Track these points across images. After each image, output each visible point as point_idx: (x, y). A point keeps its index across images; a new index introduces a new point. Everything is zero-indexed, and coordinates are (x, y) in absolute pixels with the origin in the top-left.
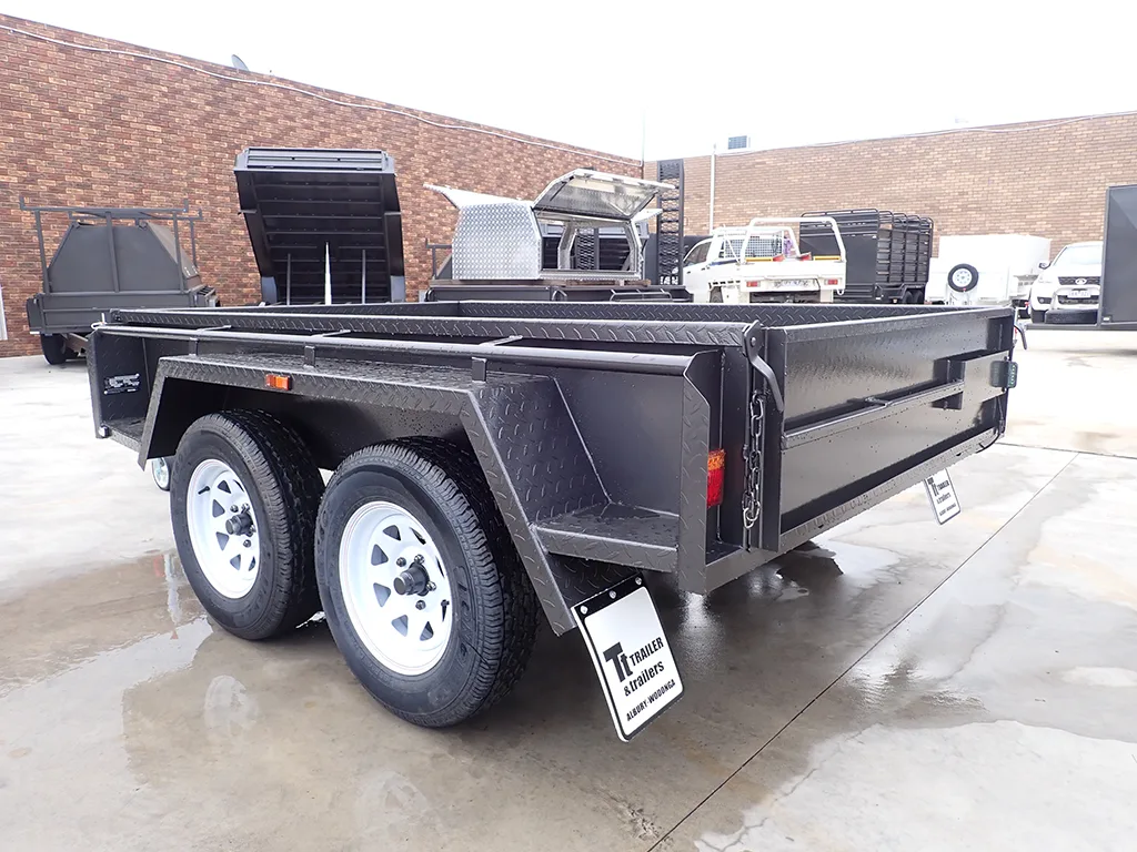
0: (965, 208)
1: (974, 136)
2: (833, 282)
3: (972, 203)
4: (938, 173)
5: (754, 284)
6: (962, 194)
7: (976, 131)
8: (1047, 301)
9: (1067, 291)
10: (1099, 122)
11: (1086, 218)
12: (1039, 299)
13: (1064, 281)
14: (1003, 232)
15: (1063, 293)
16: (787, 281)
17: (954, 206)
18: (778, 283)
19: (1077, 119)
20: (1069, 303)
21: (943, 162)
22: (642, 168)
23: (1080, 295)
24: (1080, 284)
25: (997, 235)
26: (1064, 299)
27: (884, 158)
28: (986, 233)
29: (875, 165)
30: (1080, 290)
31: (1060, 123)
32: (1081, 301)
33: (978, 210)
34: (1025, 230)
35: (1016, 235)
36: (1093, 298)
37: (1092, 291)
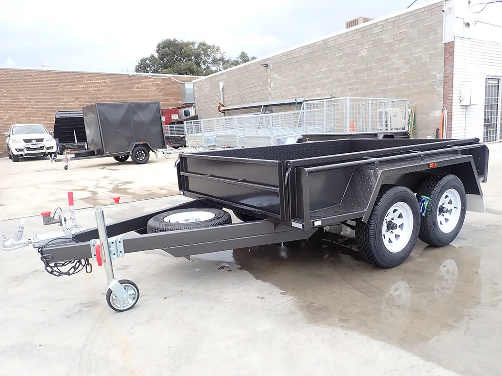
8: (21, 150)
9: (29, 145)
12: (16, 149)
13: (26, 141)
20: (31, 150)
23: (35, 147)
24: (34, 142)
26: (28, 149)
30: (35, 144)
32: (35, 149)
36: (41, 147)
37: (40, 144)
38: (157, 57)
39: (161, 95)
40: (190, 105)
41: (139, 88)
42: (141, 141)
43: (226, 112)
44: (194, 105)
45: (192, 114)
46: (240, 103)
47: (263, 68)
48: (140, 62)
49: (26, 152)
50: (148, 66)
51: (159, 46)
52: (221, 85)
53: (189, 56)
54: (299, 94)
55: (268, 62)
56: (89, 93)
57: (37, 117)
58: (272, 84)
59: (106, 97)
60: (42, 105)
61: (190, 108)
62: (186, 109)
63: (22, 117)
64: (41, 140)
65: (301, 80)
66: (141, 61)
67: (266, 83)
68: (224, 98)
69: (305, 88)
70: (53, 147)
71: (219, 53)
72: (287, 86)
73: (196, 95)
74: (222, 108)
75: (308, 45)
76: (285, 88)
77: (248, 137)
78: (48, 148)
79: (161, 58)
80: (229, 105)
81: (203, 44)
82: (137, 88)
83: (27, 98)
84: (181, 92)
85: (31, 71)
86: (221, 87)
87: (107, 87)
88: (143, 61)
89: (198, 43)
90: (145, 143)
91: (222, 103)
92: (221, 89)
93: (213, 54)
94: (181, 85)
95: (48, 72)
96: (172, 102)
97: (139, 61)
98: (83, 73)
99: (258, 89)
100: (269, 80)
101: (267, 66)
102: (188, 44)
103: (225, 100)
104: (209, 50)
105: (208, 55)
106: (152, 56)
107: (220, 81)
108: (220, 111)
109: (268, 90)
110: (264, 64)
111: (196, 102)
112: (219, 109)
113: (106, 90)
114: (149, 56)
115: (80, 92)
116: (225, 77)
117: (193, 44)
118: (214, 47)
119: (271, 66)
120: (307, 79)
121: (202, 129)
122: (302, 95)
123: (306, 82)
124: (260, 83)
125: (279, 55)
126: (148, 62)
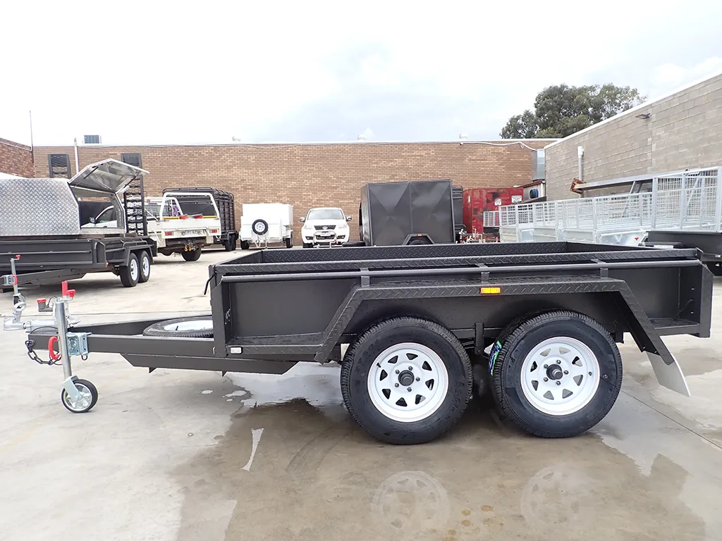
0: (245, 188)
1: (245, 149)
2: (214, 231)
3: (249, 185)
4: (228, 168)
5: (169, 233)
6: (243, 180)
7: (246, 146)
9: (319, 233)
10: (305, 147)
11: (305, 195)
12: (306, 237)
13: (318, 228)
14: (266, 202)
15: (318, 234)
16: (188, 231)
17: (239, 186)
18: (183, 233)
19: (296, 145)
21: (230, 162)
22: (32, 152)
23: (326, 235)
24: (325, 229)
25: (264, 204)
26: (319, 237)
27: (195, 157)
28: (258, 202)
29: (191, 161)
30: (326, 232)
31: (287, 146)
32: (325, 238)
33: (252, 189)
34: (277, 201)
35: (274, 204)
36: (332, 236)
37: (331, 232)
38: (534, 113)
39: (504, 168)
40: (538, 183)
41: (473, 160)
42: (420, 233)
43: (585, 191)
44: (543, 182)
45: (541, 195)
46: (604, 178)
47: (642, 121)
48: (509, 123)
49: (316, 241)
50: (520, 126)
51: (538, 98)
52: (580, 150)
53: (585, 107)
54: (697, 161)
55: (650, 111)
56: (408, 169)
57: (346, 199)
58: (654, 146)
59: (428, 173)
60: (352, 185)
61: (539, 186)
62: (535, 188)
63: (331, 199)
64: (333, 227)
65: (701, 137)
66: (511, 122)
67: (645, 145)
68: (583, 170)
69: (706, 150)
70: (344, 236)
71: (635, 98)
72: (677, 148)
73: (548, 169)
74: (577, 186)
75: (716, 77)
76: (674, 152)
77: (569, 232)
78: (340, 237)
79: (539, 116)
80: (590, 181)
81: (610, 88)
82: (470, 160)
83: (337, 178)
84: (532, 164)
85: (344, 145)
86: (580, 153)
87: (431, 161)
88: (514, 120)
89: (602, 87)
90: (424, 235)
91: (580, 179)
92: (580, 157)
93: (625, 102)
94: (532, 154)
95: (362, 145)
96: (519, 177)
97: (508, 121)
98: (403, 144)
99: (632, 155)
100: (650, 139)
101: (647, 117)
102: (583, 91)
103: (585, 174)
104: (619, 95)
105: (616, 104)
106: (527, 114)
107: (579, 145)
108: (573, 190)
109: (647, 157)
110: (642, 115)
111: (547, 178)
112: (573, 187)
113: (429, 164)
114: (522, 113)
115: (397, 169)
116: (587, 137)
117: (592, 89)
118: (627, 89)
119: (653, 117)
120: (710, 135)
121: (534, 218)
122: (701, 162)
123: (709, 140)
124: (636, 145)
125: (667, 98)
126: (520, 121)
